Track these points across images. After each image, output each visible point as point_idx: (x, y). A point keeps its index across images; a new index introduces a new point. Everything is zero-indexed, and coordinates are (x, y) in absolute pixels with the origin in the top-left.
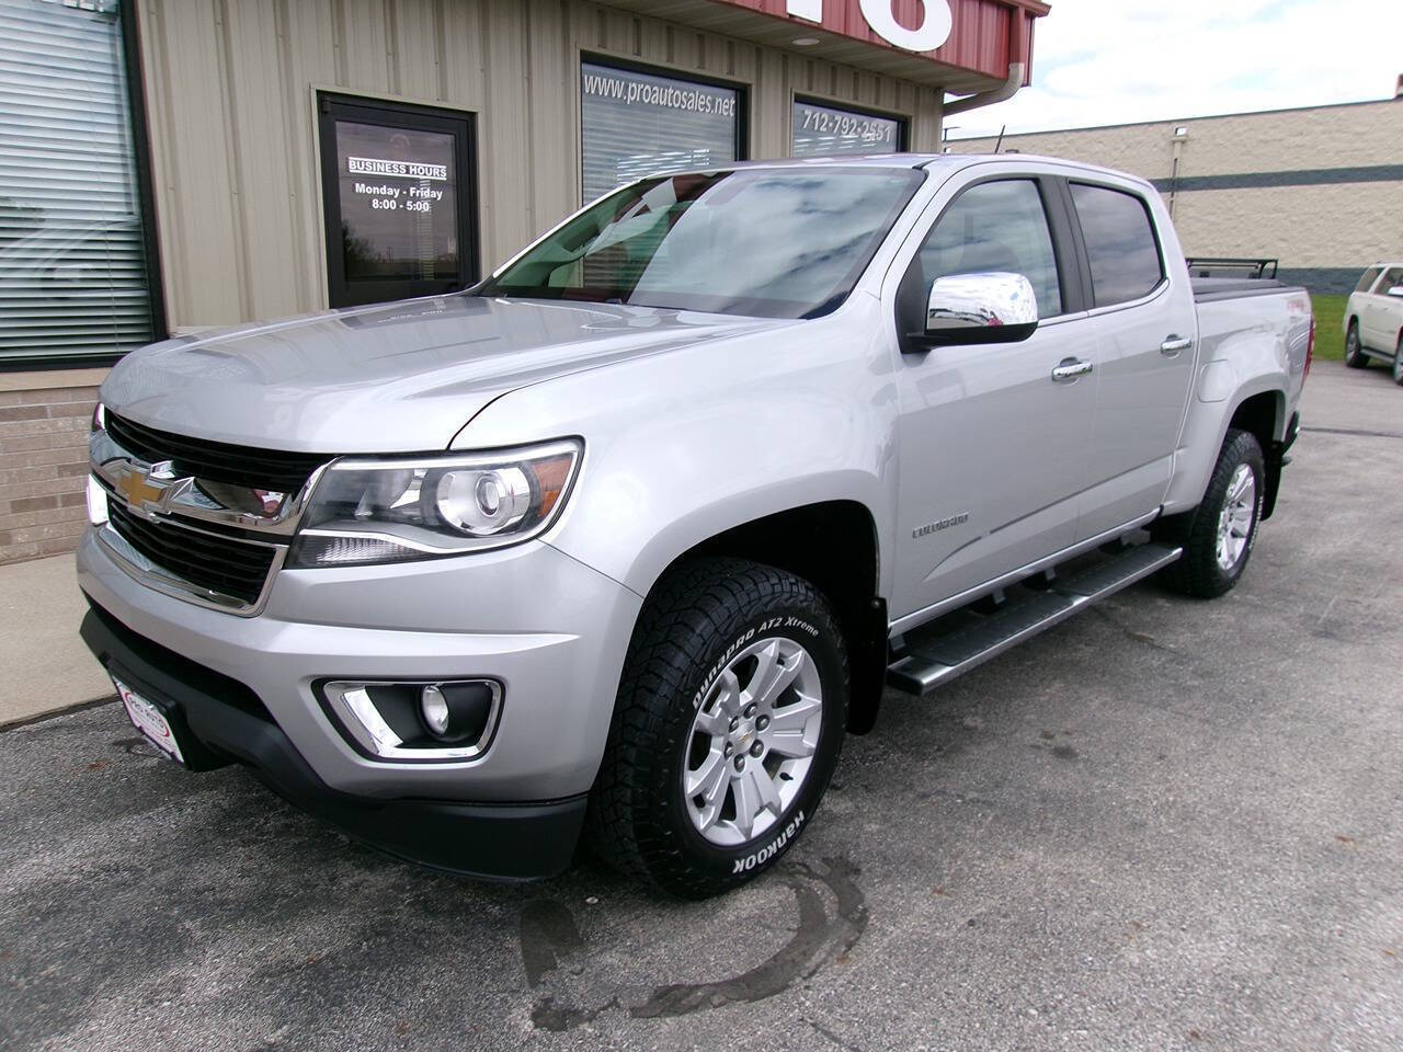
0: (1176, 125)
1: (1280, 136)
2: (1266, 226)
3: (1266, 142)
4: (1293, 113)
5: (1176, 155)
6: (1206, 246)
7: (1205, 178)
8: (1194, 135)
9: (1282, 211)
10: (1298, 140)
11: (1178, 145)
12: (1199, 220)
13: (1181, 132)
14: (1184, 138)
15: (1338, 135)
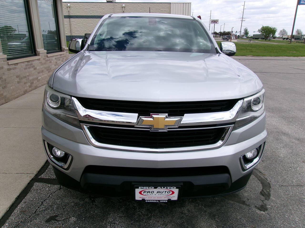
0: (67, 3)
1: (89, 8)
2: (90, 27)
3: (86, 9)
4: (91, 3)
5: (69, 10)
6: (79, 31)
7: (76, 16)
8: (71, 6)
9: (92, 24)
10: (93, 9)
11: (69, 8)
12: (77, 25)
13: (69, 5)
14: (69, 6)
15: (100, 9)
